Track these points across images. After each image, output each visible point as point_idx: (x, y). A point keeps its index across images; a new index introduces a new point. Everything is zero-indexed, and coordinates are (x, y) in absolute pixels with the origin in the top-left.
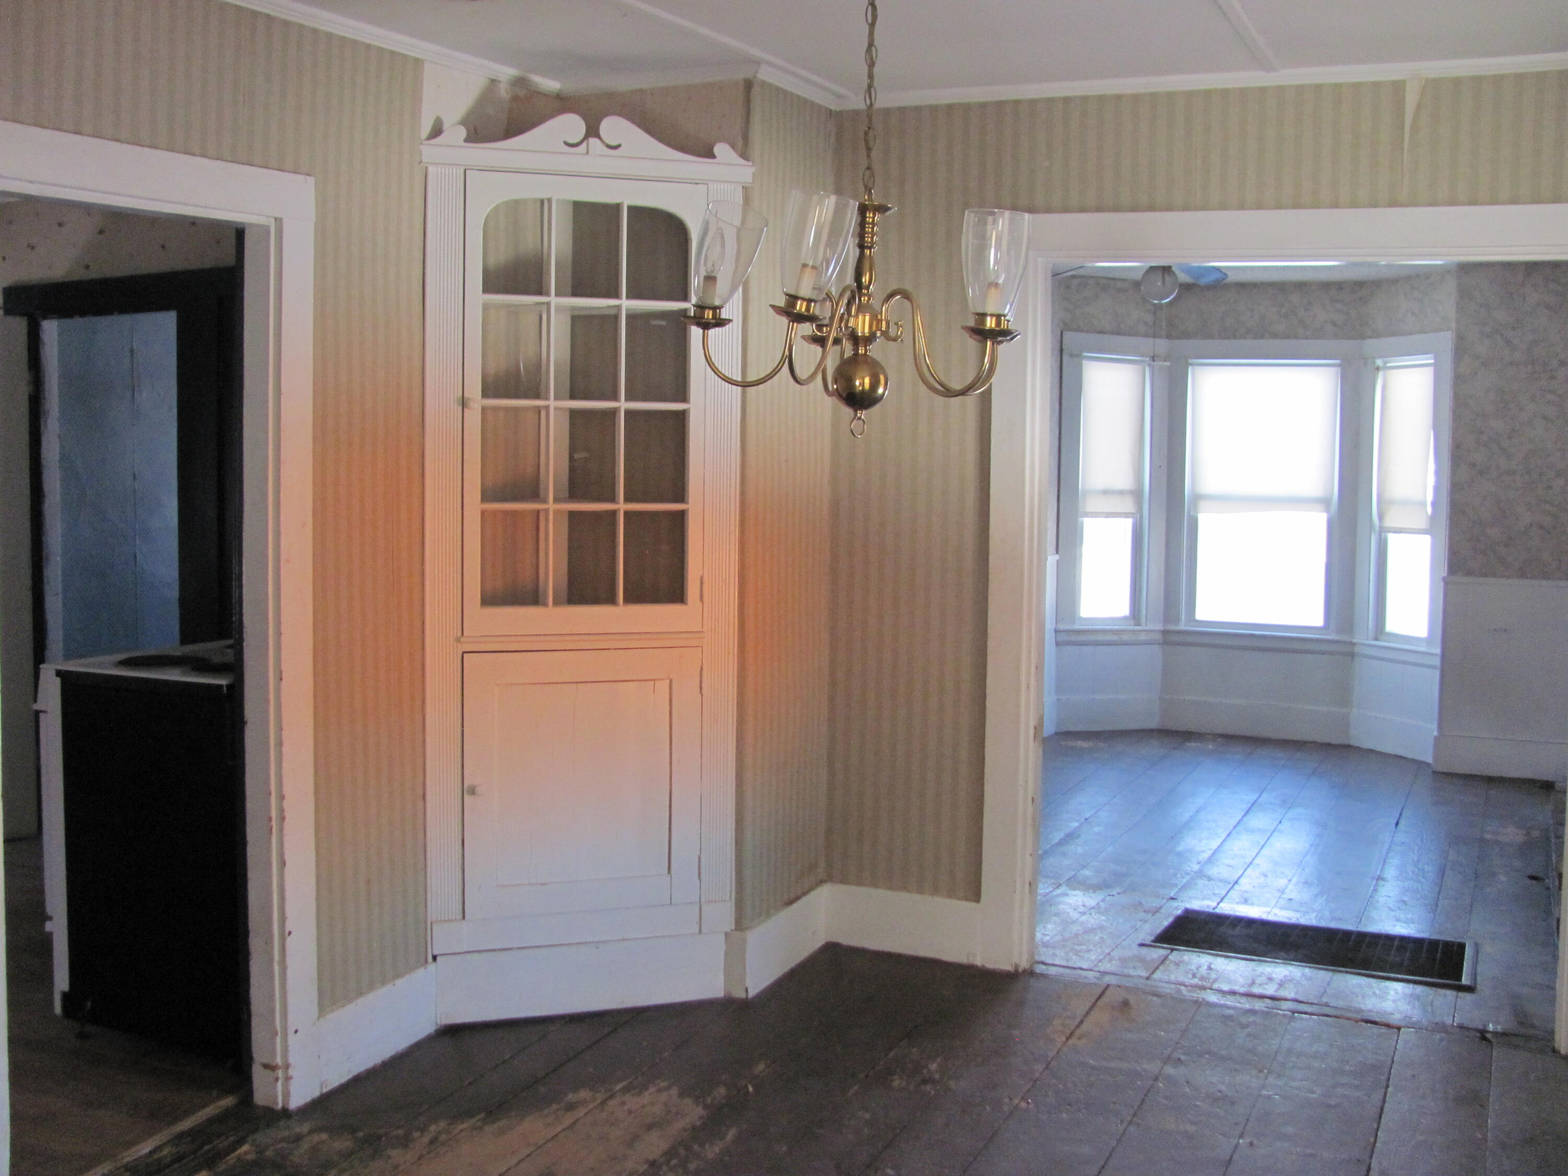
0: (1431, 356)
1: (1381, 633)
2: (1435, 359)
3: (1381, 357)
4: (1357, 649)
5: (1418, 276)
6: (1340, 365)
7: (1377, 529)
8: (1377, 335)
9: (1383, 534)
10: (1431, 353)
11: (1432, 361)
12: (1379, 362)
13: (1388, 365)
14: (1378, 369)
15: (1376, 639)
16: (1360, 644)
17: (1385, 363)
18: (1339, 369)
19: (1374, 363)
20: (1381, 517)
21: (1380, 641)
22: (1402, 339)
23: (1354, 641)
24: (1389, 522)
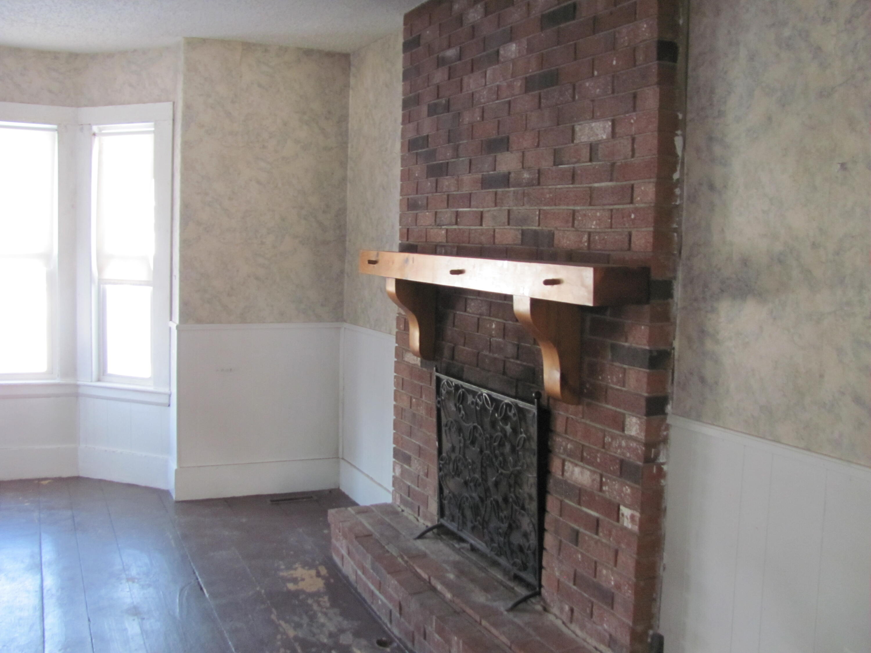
0: (152, 124)
1: (103, 375)
2: (156, 126)
3: (96, 124)
4: (81, 390)
5: (135, 51)
6: (56, 130)
7: (96, 281)
8: (93, 103)
9: (102, 286)
10: (152, 122)
11: (153, 129)
12: (95, 129)
13: (103, 132)
14: (94, 134)
15: (99, 380)
16: (85, 386)
17: (100, 130)
18: (56, 134)
19: (91, 129)
20: (100, 270)
21: (104, 381)
22: (120, 107)
23: (79, 383)
24: (108, 275)
